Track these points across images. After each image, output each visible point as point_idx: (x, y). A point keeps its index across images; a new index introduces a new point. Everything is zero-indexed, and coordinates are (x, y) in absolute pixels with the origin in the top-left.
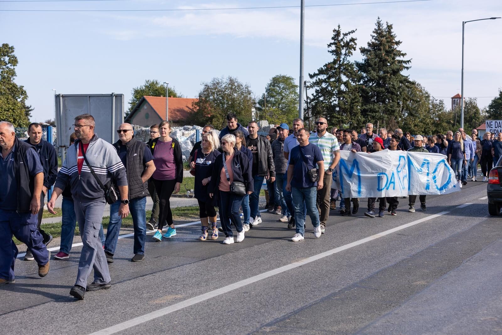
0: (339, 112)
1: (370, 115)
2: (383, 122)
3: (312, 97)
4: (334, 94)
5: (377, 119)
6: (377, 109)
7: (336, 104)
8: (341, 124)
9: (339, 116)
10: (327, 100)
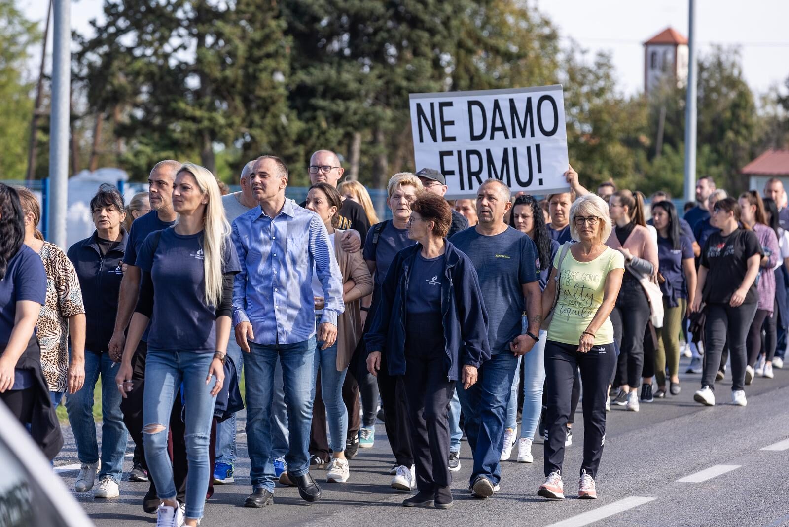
0: (198, 94)
1: (323, 109)
2: (375, 133)
3: (89, 34)
4: (178, 23)
5: (352, 125)
6: (353, 86)
7: (186, 63)
8: (208, 146)
9: (198, 113)
10: (150, 44)
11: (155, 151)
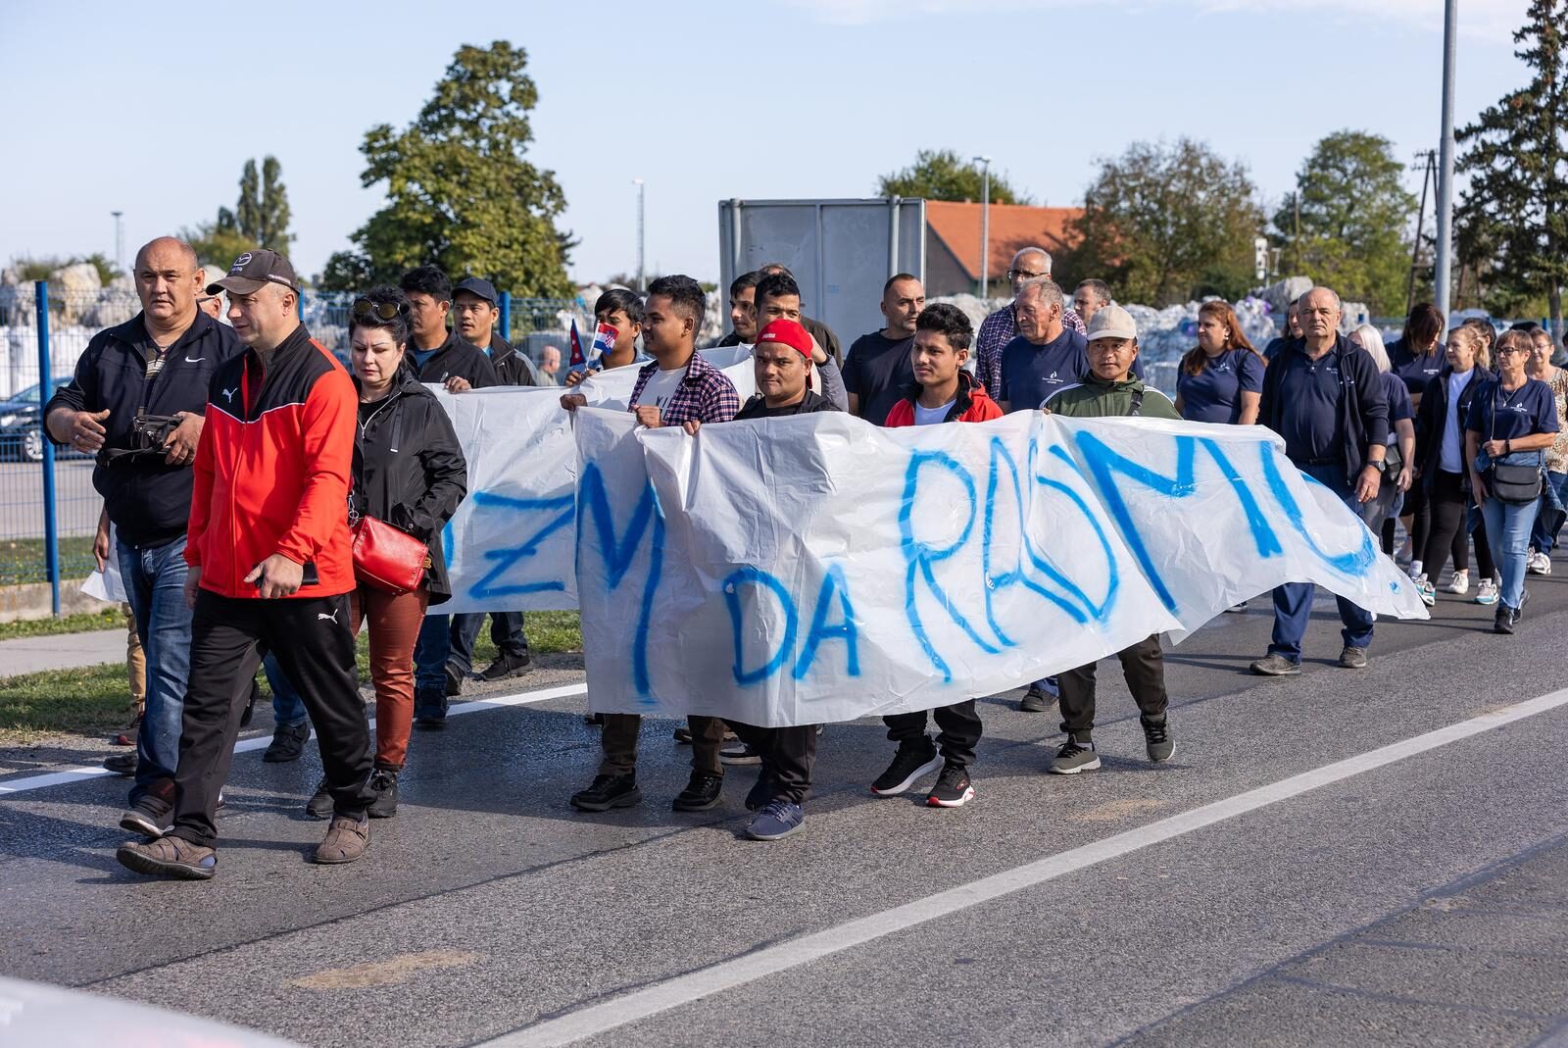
0: (1547, 249)
3: (1460, 203)
4: (1532, 193)
7: (1538, 225)
8: (1555, 290)
9: (1547, 264)
10: (1510, 210)
11: (1512, 294)
